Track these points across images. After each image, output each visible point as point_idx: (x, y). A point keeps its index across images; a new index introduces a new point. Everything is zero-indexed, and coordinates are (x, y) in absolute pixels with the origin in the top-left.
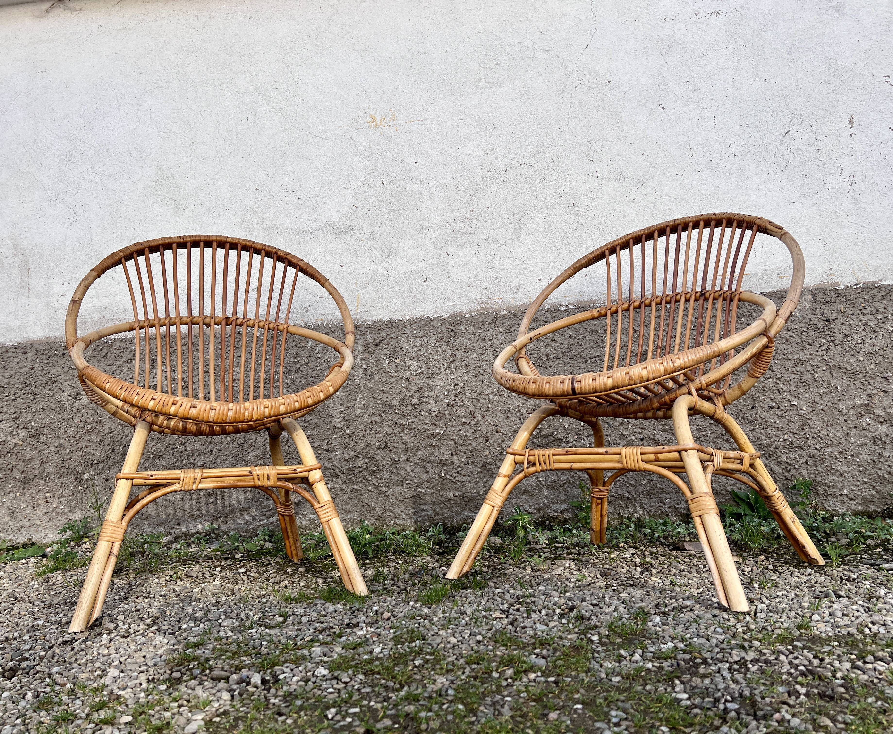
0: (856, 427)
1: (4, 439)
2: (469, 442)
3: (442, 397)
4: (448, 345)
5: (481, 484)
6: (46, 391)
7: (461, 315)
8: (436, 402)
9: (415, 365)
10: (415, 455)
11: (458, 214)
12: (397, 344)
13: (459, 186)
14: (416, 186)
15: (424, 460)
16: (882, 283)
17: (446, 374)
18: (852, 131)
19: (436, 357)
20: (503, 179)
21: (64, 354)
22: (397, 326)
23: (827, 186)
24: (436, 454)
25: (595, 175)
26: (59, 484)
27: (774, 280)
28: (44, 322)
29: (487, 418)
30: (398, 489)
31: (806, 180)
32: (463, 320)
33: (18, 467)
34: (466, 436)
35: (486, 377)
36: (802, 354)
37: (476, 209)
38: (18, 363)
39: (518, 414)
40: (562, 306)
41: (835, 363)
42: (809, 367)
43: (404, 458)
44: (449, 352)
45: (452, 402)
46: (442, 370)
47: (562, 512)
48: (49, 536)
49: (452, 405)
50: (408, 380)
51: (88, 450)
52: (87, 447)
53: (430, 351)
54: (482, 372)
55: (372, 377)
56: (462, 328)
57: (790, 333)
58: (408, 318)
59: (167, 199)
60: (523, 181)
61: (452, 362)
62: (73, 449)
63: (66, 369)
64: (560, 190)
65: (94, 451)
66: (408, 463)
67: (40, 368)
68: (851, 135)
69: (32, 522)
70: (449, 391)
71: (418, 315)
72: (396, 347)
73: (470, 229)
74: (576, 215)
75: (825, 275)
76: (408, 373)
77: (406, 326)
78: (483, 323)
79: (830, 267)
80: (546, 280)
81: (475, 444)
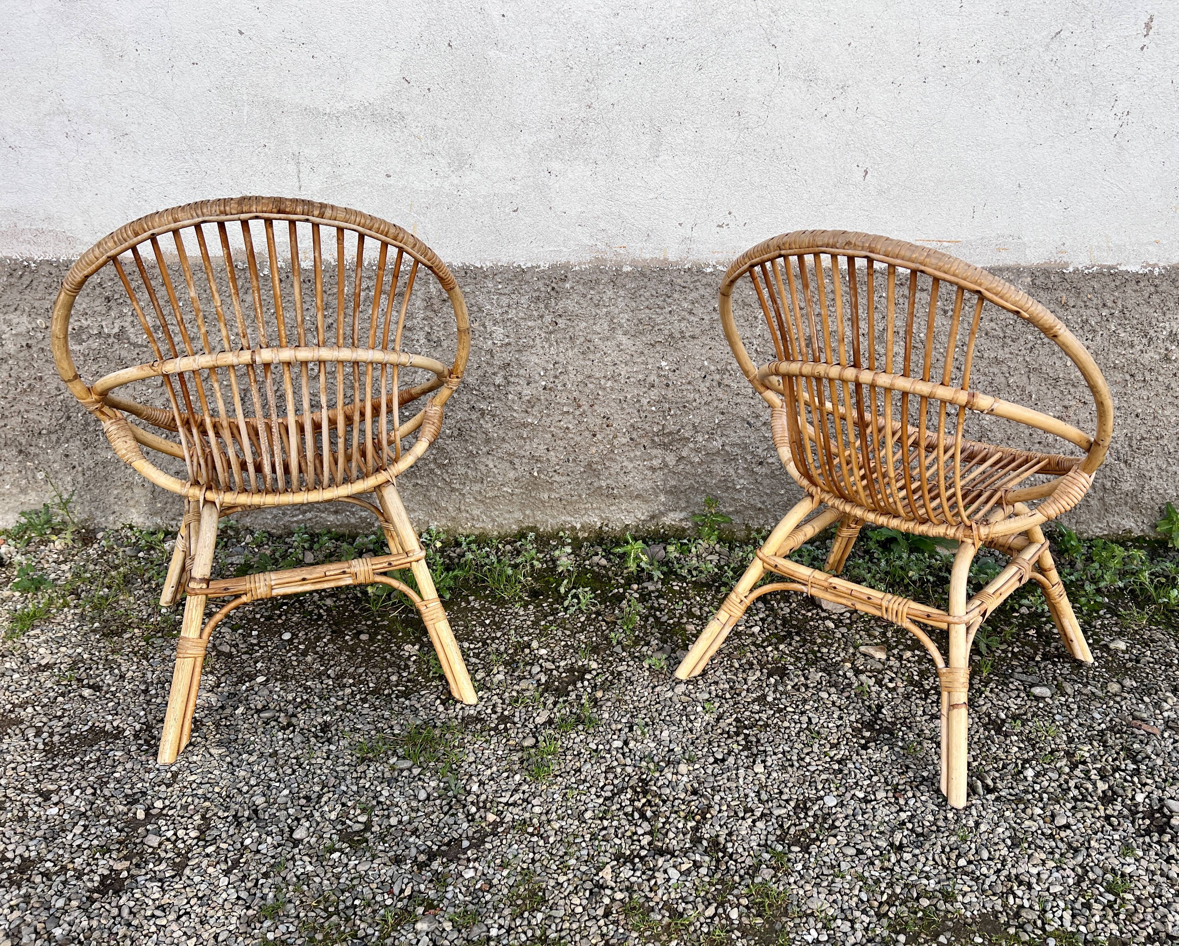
0: (1039, 443)
2: (570, 435)
3: (537, 377)
4: (546, 308)
5: (583, 485)
7: (567, 267)
8: (528, 384)
9: (499, 332)
10: (499, 447)
11: (567, 109)
12: (473, 302)
13: (571, 63)
14: (503, 56)
15: (513, 454)
16: (1122, 268)
17: (543, 347)
18: (1146, 41)
19: (529, 324)
20: (638, 59)
22: (473, 275)
23: (1090, 124)
24: (527, 447)
25: (776, 71)
27: (989, 252)
29: (596, 407)
30: (476, 487)
31: (1066, 112)
32: (569, 275)
34: (567, 428)
35: (598, 355)
36: (1001, 352)
37: (595, 105)
39: (637, 405)
40: (708, 265)
41: (1036, 366)
42: (1005, 369)
43: (485, 450)
44: (548, 319)
45: (550, 385)
46: (538, 341)
47: (681, 520)
49: (550, 389)
50: (491, 352)
53: (521, 315)
54: (592, 348)
55: (439, 343)
56: (568, 286)
57: (992, 324)
58: (489, 264)
60: (669, 67)
61: (551, 333)
64: (723, 88)
66: (490, 457)
68: (1142, 49)
70: (546, 370)
71: (504, 261)
72: (472, 306)
73: (584, 135)
74: (741, 131)
75: (1054, 251)
76: (490, 342)
77: (486, 277)
78: (597, 282)
79: (1064, 240)
80: (690, 226)
81: (579, 438)
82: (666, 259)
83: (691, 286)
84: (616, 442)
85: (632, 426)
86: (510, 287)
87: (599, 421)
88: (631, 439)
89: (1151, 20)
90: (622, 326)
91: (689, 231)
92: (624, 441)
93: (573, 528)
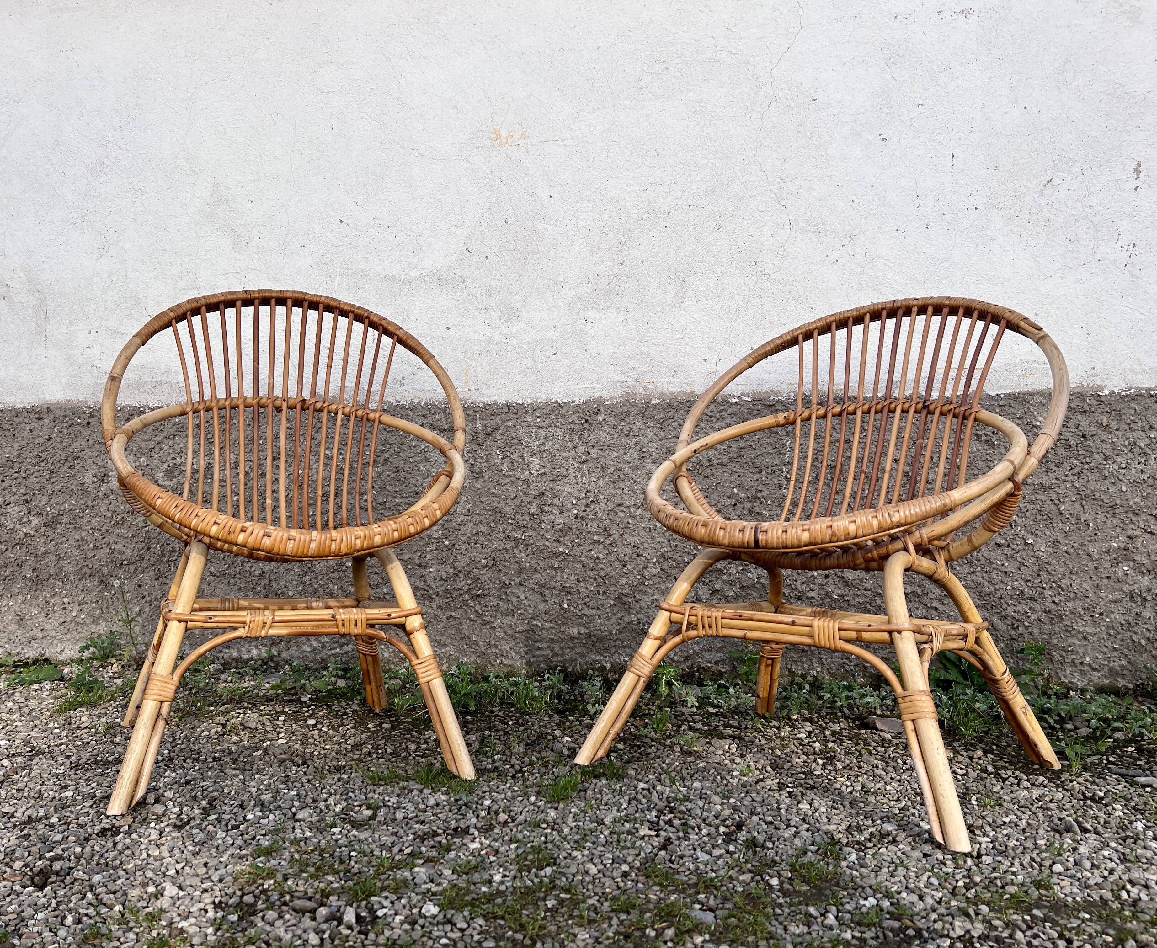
0: (1108, 578)
1: (12, 526)
2: (601, 566)
3: (569, 506)
4: (580, 439)
5: (614, 621)
6: (65, 468)
7: (600, 401)
8: (561, 513)
9: (536, 463)
10: (530, 578)
11: (602, 267)
12: (514, 435)
13: (606, 230)
14: (549, 227)
15: (542, 586)
17: (576, 477)
18: (1138, 183)
19: (564, 455)
20: (665, 224)
21: (89, 423)
22: (515, 411)
23: (1098, 256)
24: (558, 578)
25: (788, 226)
26: (80, 587)
27: (1015, 378)
28: (64, 380)
29: (626, 536)
30: (507, 620)
31: (1070, 247)
32: (602, 409)
33: (30, 562)
34: (598, 558)
35: (628, 483)
36: (1045, 477)
37: (627, 262)
38: (31, 431)
39: (667, 534)
40: (733, 396)
41: (1088, 492)
42: (1054, 496)
43: (517, 580)
44: (581, 449)
45: (582, 514)
46: (571, 471)
47: (716, 663)
48: (66, 651)
49: (582, 518)
50: (527, 481)
51: (117, 547)
52: (115, 543)
53: (557, 446)
54: (622, 476)
55: (481, 474)
56: (600, 418)
58: (530, 401)
59: (225, 229)
60: (691, 228)
61: (584, 462)
62: (98, 545)
63: (91, 442)
64: (740, 243)
65: (124, 549)
66: (522, 588)
67: (59, 440)
68: (1136, 189)
69: (45, 634)
70: (578, 499)
71: (543, 398)
72: (513, 438)
73: (617, 288)
74: (758, 277)
75: (1085, 375)
76: (527, 473)
77: (526, 412)
78: (628, 414)
79: (1093, 364)
80: (714, 361)
81: (609, 569)
82: (692, 392)
83: (718, 416)
84: (646, 573)
85: (663, 556)
86: (547, 421)
87: (629, 551)
88: (662, 570)
89: (1139, 165)
90: (650, 455)
91: (714, 367)
92: (655, 571)
93: (603, 668)
